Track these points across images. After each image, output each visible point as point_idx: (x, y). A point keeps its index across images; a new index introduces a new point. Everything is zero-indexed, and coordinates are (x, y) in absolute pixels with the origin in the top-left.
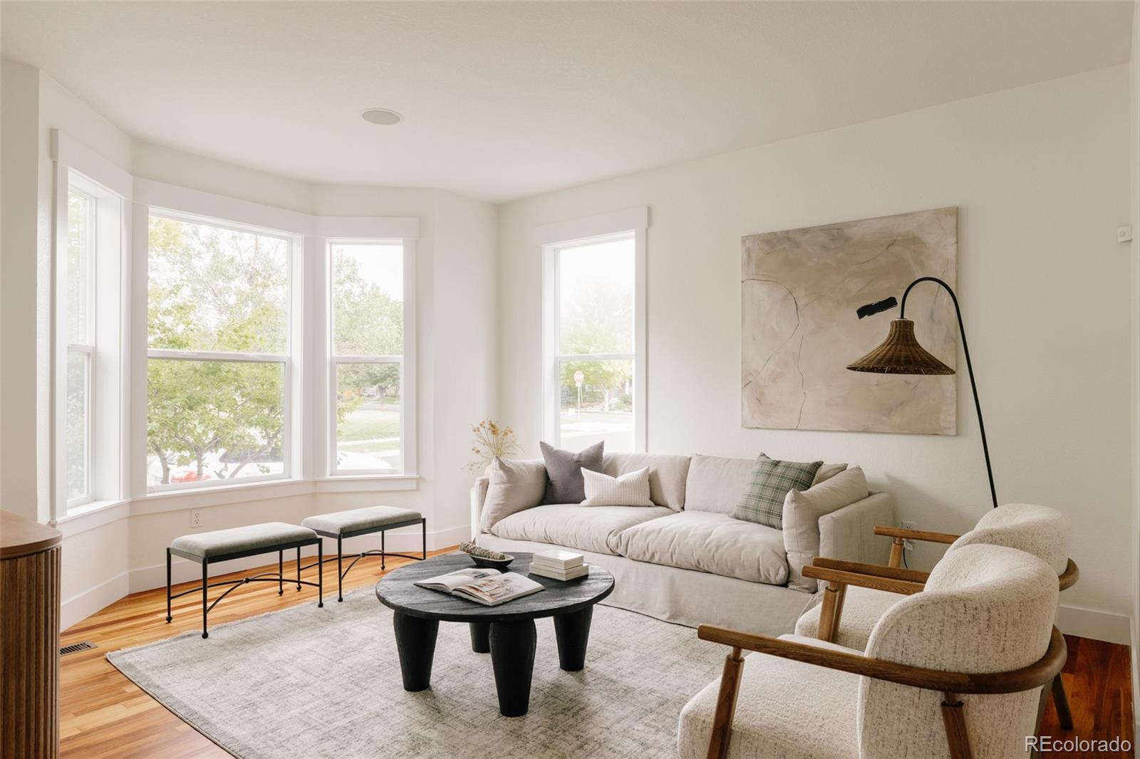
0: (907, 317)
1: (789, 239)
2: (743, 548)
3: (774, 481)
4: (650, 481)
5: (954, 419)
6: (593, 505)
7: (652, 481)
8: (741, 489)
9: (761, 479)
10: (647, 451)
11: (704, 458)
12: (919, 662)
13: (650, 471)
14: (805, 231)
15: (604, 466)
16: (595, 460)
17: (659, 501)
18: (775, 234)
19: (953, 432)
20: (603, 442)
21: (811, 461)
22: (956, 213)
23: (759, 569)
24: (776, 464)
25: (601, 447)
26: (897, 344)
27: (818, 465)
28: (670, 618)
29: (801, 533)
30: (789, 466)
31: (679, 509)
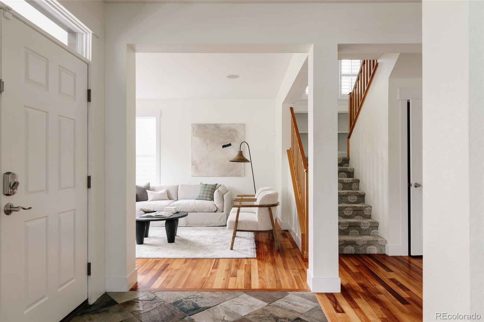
0: (241, 150)
1: (205, 126)
2: (205, 205)
3: (207, 189)
4: (167, 193)
5: (243, 172)
6: (152, 200)
7: (168, 193)
8: (198, 192)
9: (203, 189)
10: (160, 184)
11: (183, 185)
12: (265, 204)
13: (167, 189)
14: (209, 124)
15: (151, 189)
16: (148, 188)
17: (170, 198)
18: (201, 124)
19: (243, 176)
20: (149, 182)
21: (215, 183)
22: (244, 125)
23: (210, 209)
24: (206, 185)
25: (149, 184)
26: (240, 156)
27: (217, 184)
28: (186, 225)
29: (220, 199)
30: (210, 185)
31: (177, 200)
